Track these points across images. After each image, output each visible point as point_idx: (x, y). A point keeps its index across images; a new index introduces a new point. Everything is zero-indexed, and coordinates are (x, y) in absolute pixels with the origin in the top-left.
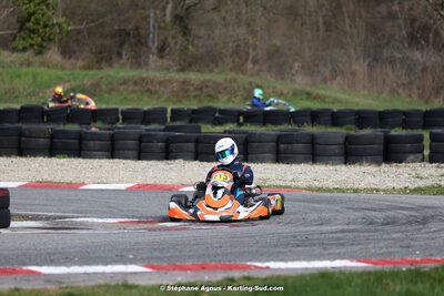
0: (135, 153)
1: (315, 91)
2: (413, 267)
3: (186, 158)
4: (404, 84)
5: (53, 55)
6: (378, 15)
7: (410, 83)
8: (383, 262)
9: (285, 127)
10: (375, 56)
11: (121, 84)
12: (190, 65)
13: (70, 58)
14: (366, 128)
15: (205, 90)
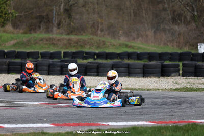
0: (47, 72)
1: (129, 44)
2: (175, 125)
4: (170, 41)
5: (9, 27)
6: (158, 9)
7: (173, 40)
8: (161, 122)
9: (116, 61)
10: (157, 28)
11: (40, 41)
12: (72, 32)
13: (17, 29)
14: (153, 61)
15: (79, 43)
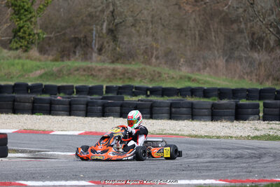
0: (84, 113)
1: (193, 76)
2: (254, 185)
3: (114, 116)
4: (247, 73)
5: (34, 52)
6: (232, 31)
7: (251, 72)
8: (235, 181)
9: (175, 98)
10: (230, 55)
11: (75, 71)
12: (117, 59)
13: (44, 54)
14: (224, 99)
15: (126, 75)
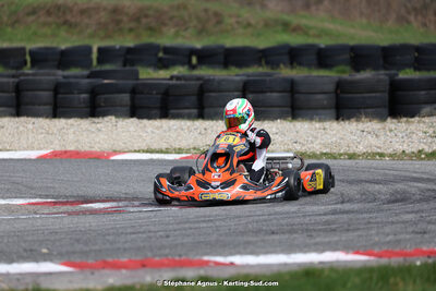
0: (49, 108)
1: (294, 20)
2: (430, 261)
3: (118, 115)
4: (415, 9)
7: (425, 7)
8: (389, 254)
9: (254, 71)
11: (29, 14)
14: (364, 69)
15: (144, 21)
